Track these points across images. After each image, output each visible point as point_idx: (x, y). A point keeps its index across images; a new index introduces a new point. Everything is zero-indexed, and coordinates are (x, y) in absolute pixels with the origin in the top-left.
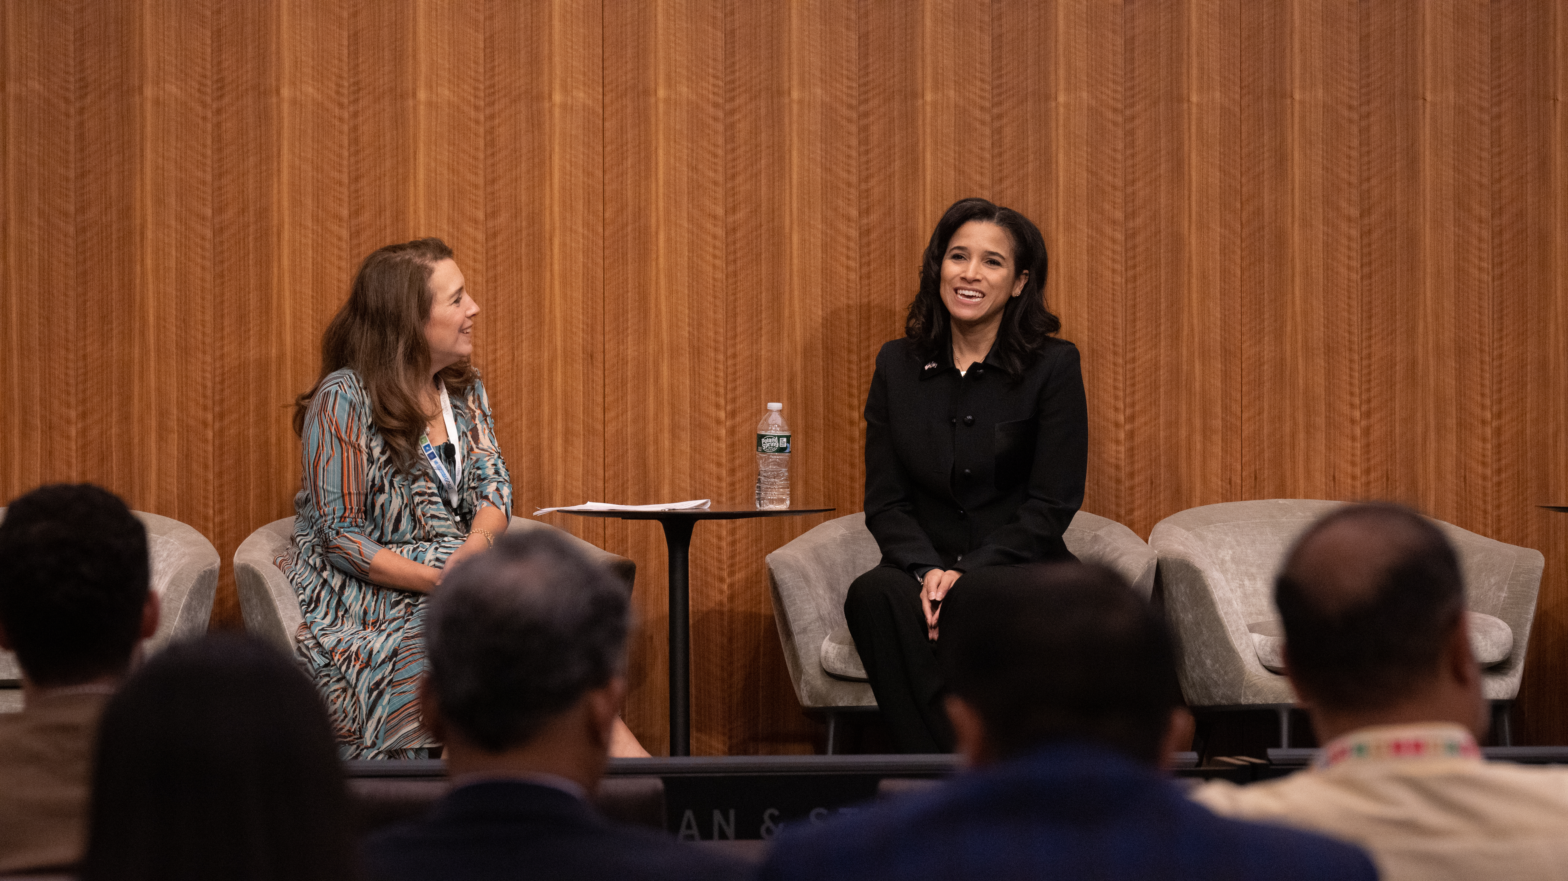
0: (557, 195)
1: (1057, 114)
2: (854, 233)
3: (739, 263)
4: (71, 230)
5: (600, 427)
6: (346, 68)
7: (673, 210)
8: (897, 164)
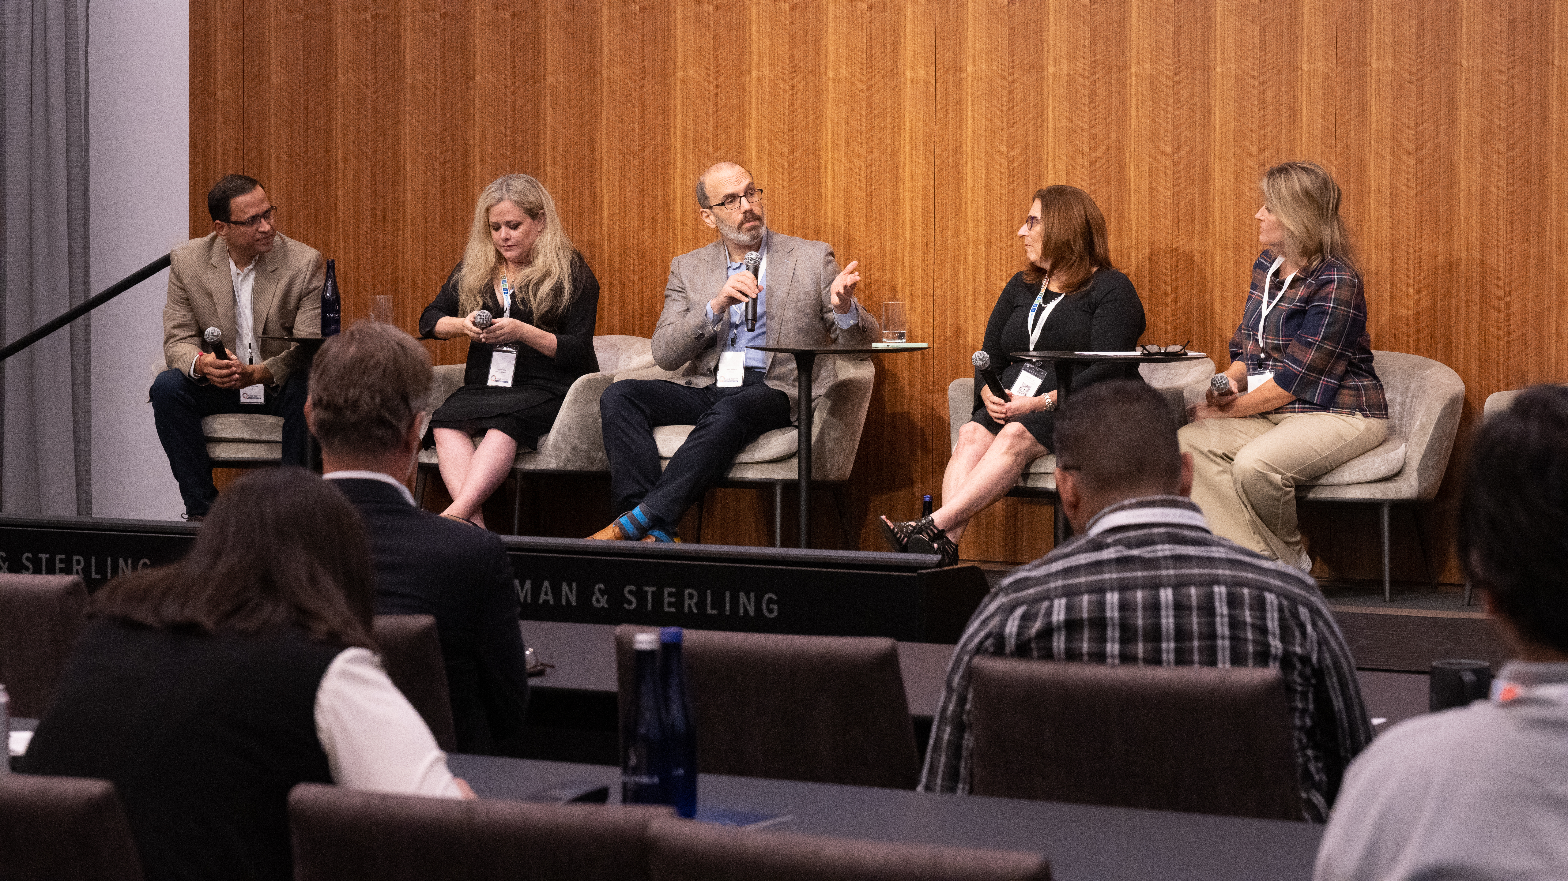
0: (907, 138)
1: (1215, 80)
2: (1086, 163)
3: (1016, 184)
4: (636, 163)
5: (931, 292)
6: (787, 57)
7: (976, 148)
8: (1113, 117)
